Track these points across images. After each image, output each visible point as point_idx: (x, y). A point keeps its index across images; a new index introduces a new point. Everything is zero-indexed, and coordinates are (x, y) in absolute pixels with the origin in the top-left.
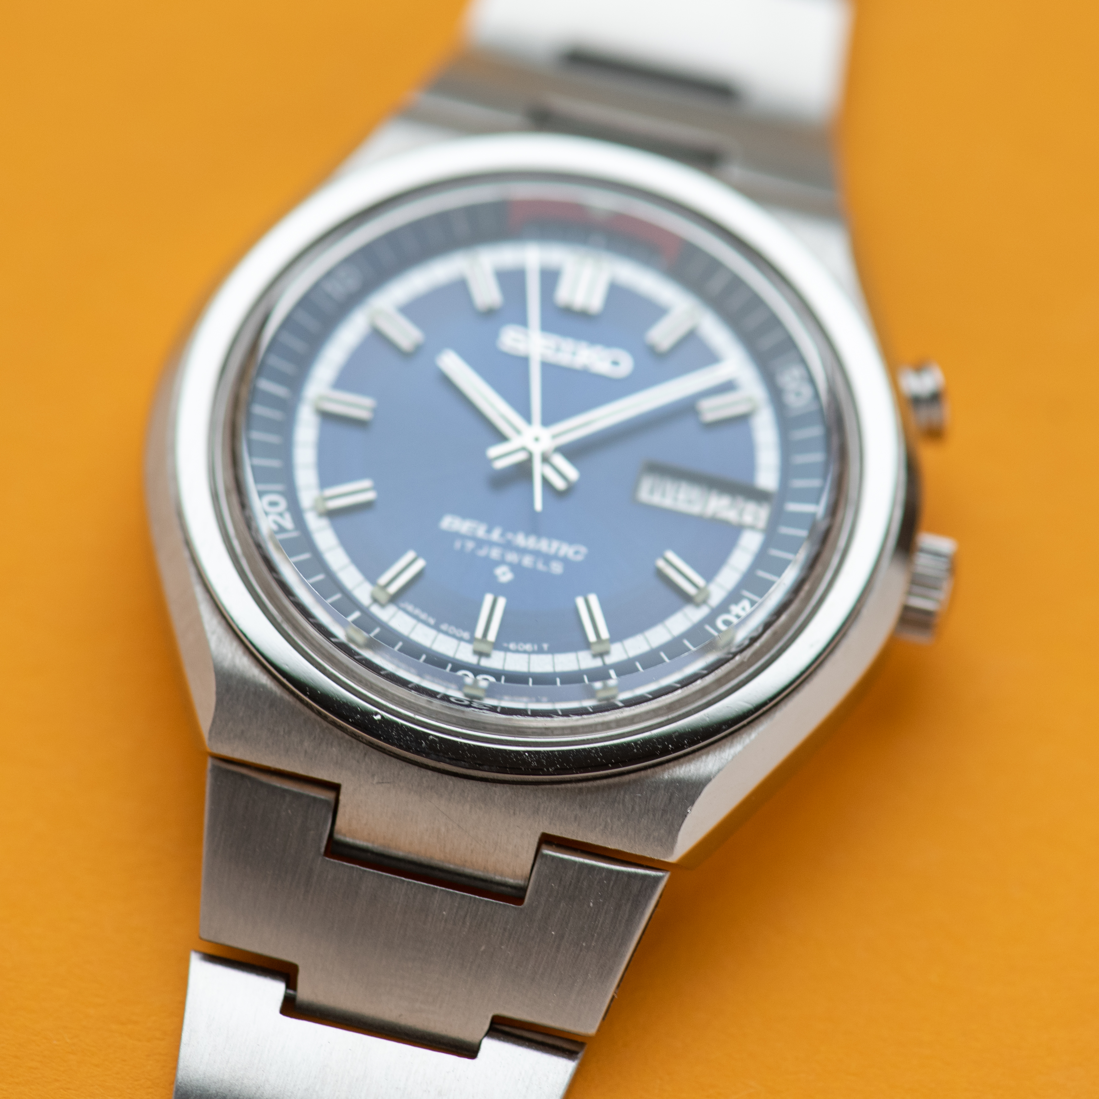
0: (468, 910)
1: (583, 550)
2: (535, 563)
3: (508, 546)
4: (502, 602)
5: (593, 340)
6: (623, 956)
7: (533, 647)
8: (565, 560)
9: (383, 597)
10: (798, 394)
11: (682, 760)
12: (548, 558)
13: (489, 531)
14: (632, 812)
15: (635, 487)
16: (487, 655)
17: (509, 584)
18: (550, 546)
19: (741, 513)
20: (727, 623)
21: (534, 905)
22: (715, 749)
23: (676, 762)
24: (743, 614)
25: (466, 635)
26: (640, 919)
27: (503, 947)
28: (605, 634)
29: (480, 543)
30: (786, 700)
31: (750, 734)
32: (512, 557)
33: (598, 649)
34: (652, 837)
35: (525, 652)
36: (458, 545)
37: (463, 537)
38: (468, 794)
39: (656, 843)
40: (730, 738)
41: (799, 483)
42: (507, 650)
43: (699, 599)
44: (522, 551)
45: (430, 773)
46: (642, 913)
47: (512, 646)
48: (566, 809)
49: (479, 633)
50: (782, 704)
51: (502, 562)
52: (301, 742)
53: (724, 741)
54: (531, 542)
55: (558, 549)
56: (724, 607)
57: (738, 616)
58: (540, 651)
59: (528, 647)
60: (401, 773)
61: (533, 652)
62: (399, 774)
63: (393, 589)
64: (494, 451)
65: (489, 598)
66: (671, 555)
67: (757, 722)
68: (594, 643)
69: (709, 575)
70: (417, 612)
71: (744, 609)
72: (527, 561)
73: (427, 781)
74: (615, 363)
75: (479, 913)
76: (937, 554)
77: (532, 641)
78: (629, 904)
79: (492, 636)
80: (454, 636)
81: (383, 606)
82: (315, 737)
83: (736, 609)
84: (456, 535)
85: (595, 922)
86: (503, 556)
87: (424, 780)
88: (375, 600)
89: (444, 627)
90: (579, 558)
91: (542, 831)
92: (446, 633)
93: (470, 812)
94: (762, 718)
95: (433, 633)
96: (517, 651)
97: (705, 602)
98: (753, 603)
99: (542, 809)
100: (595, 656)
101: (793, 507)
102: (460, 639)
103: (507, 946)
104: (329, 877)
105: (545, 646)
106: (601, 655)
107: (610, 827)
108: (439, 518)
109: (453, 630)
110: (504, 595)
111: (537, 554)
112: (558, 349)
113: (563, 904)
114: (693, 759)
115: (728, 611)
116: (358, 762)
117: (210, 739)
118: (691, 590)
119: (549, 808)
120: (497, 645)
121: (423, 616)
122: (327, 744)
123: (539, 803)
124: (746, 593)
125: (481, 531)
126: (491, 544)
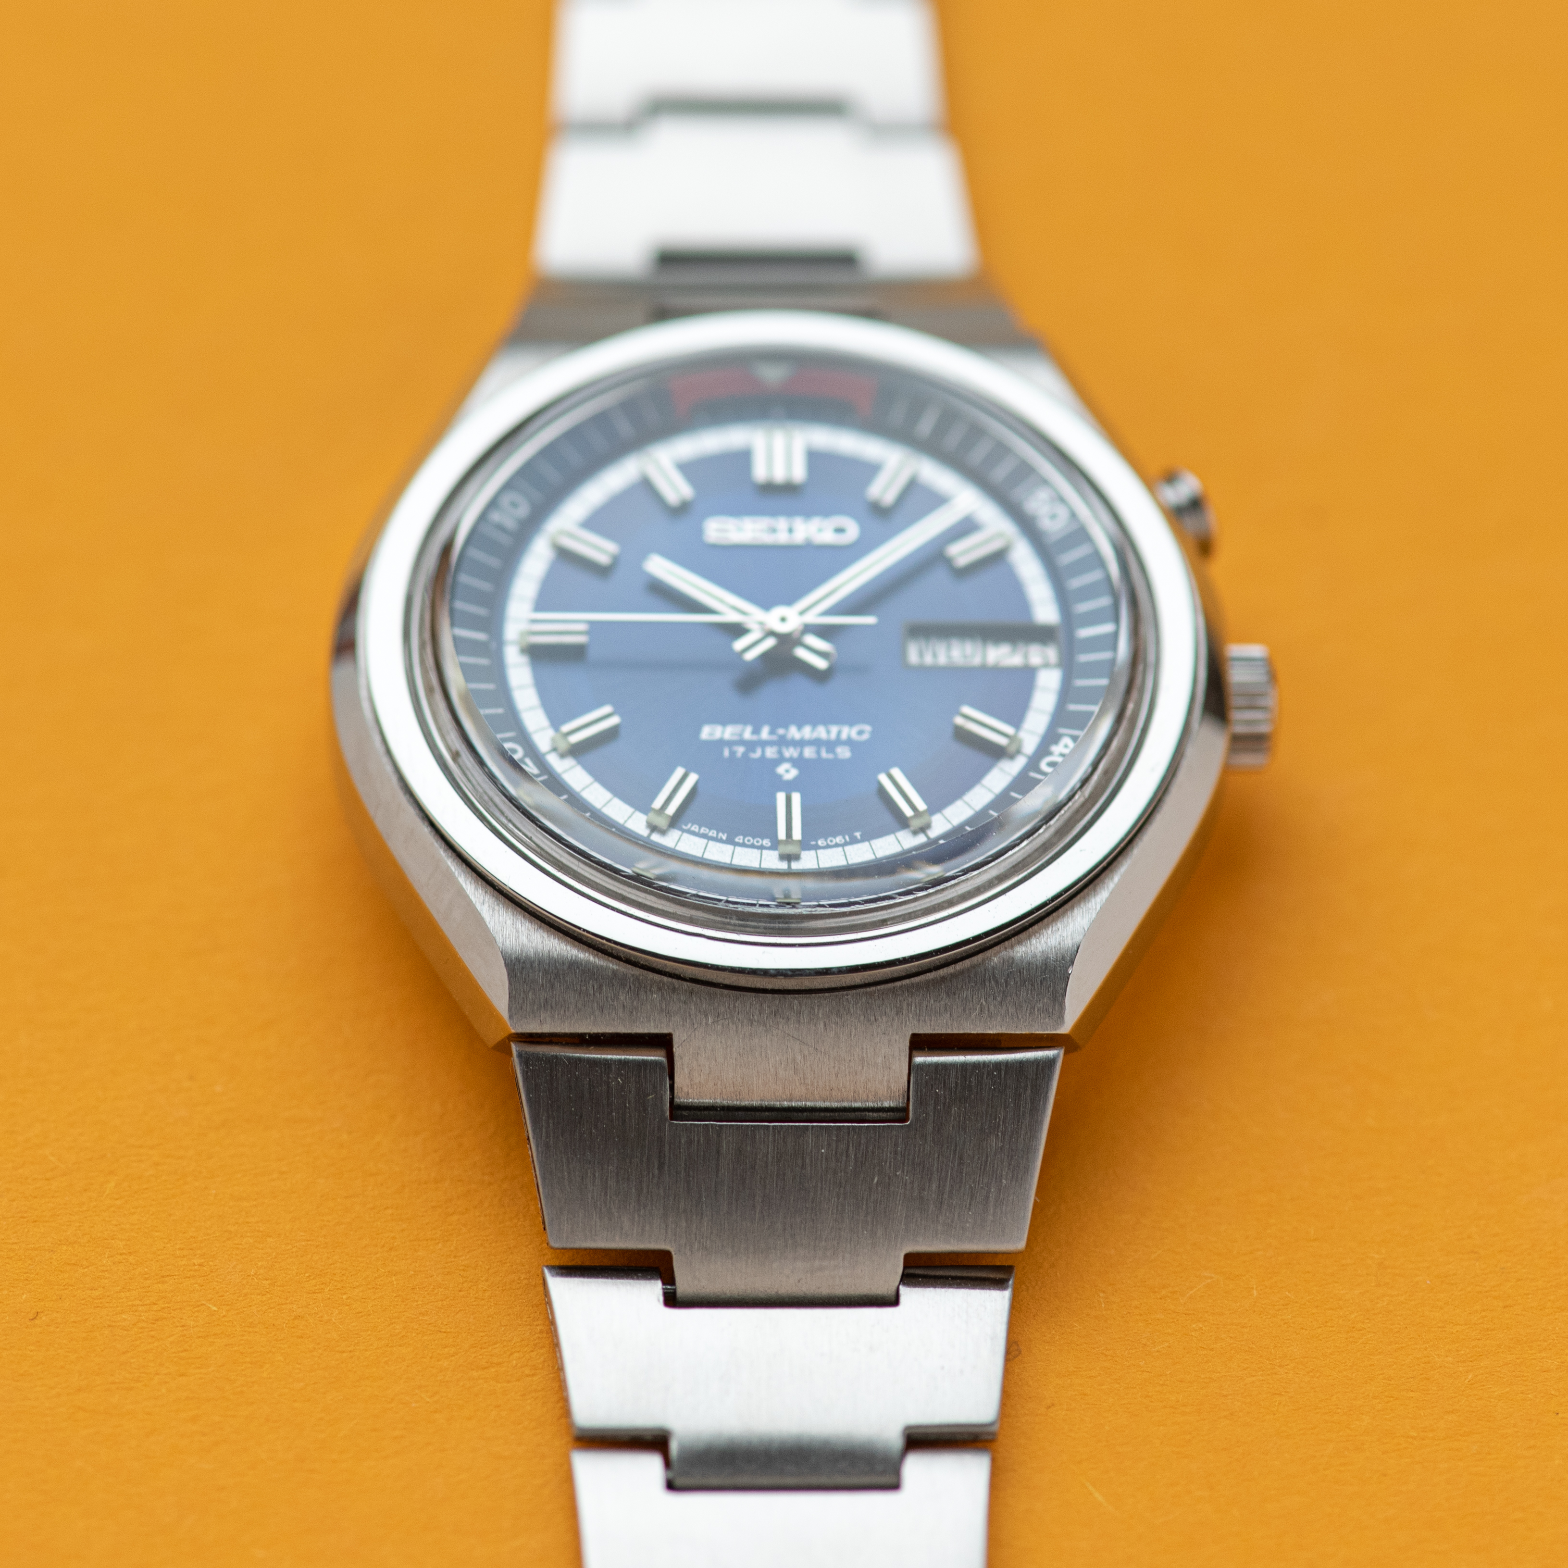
0: (848, 1141)
1: (867, 728)
2: (818, 752)
3: (783, 742)
4: (796, 798)
5: (808, 514)
6: (1036, 1150)
7: (844, 838)
8: (849, 742)
9: (662, 822)
10: (1053, 517)
11: (1046, 921)
12: (831, 745)
13: (756, 731)
14: (1006, 987)
15: (903, 653)
16: (797, 857)
17: (796, 779)
18: (828, 732)
19: (1026, 656)
20: (1052, 764)
21: (921, 1118)
22: (1079, 902)
23: (1040, 924)
24: (1066, 751)
25: (766, 842)
26: (1045, 1104)
27: (898, 1173)
28: (921, 806)
29: (750, 746)
30: (1139, 835)
31: (1112, 878)
32: (790, 752)
33: (916, 824)
34: (1036, 1010)
35: (837, 845)
36: (726, 753)
37: (730, 744)
38: (818, 1010)
39: (1043, 1015)
40: (1091, 887)
41: (1083, 607)
42: (817, 848)
43: (1012, 749)
44: (801, 744)
45: (769, 996)
46: (1046, 1098)
47: (821, 842)
48: (932, 1001)
49: (782, 835)
50: (1137, 839)
51: (781, 760)
52: (616, 997)
53: (1086, 891)
54: (807, 732)
55: (839, 733)
56: (1043, 750)
57: (1062, 755)
58: (854, 841)
59: (839, 839)
60: (737, 1005)
61: (846, 844)
62: (735, 1006)
63: (671, 810)
64: (739, 645)
65: (781, 797)
66: (967, 710)
67: (1115, 864)
68: (912, 818)
69: (1017, 720)
70: (703, 830)
71: (1066, 746)
72: (809, 753)
73: (769, 1007)
74: (840, 530)
75: (862, 1142)
76: (1249, 660)
77: (842, 833)
78: (1029, 1092)
79: (797, 835)
80: (753, 846)
81: (663, 832)
82: (630, 987)
83: (1057, 749)
84: (721, 743)
85: (996, 1120)
86: (780, 752)
87: (765, 1006)
88: (653, 828)
89: (739, 839)
90: (865, 737)
91: (911, 1033)
92: (743, 845)
93: (826, 1029)
94: (1120, 859)
95: (729, 848)
96: (828, 847)
97: (1018, 752)
98: (1075, 738)
99: (905, 1007)
100: (915, 833)
101: (1085, 633)
102: (762, 848)
103: (903, 1171)
104: (683, 1141)
105: (858, 835)
106: (923, 829)
107: (986, 1009)
108: (698, 731)
109: (749, 840)
110: (796, 790)
111: (817, 743)
112: (773, 530)
113: (954, 1109)
114: (1058, 917)
115: (1049, 753)
116: (685, 1002)
117: (511, 1017)
118: (1002, 741)
119: (913, 1004)
120: (805, 845)
121: (713, 833)
122: (646, 992)
123: (900, 1001)
124: (1062, 730)
125: (748, 734)
126: (764, 744)
